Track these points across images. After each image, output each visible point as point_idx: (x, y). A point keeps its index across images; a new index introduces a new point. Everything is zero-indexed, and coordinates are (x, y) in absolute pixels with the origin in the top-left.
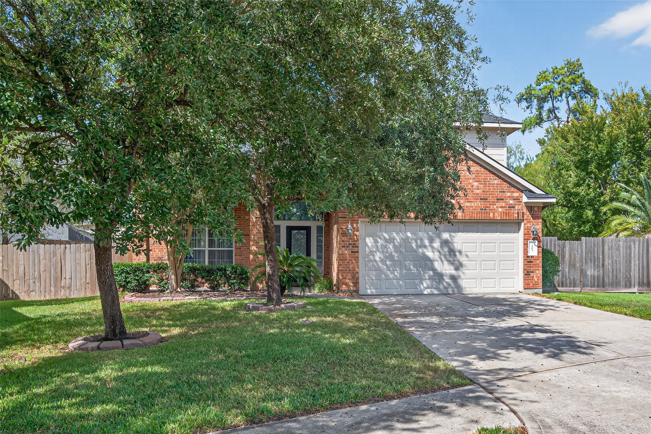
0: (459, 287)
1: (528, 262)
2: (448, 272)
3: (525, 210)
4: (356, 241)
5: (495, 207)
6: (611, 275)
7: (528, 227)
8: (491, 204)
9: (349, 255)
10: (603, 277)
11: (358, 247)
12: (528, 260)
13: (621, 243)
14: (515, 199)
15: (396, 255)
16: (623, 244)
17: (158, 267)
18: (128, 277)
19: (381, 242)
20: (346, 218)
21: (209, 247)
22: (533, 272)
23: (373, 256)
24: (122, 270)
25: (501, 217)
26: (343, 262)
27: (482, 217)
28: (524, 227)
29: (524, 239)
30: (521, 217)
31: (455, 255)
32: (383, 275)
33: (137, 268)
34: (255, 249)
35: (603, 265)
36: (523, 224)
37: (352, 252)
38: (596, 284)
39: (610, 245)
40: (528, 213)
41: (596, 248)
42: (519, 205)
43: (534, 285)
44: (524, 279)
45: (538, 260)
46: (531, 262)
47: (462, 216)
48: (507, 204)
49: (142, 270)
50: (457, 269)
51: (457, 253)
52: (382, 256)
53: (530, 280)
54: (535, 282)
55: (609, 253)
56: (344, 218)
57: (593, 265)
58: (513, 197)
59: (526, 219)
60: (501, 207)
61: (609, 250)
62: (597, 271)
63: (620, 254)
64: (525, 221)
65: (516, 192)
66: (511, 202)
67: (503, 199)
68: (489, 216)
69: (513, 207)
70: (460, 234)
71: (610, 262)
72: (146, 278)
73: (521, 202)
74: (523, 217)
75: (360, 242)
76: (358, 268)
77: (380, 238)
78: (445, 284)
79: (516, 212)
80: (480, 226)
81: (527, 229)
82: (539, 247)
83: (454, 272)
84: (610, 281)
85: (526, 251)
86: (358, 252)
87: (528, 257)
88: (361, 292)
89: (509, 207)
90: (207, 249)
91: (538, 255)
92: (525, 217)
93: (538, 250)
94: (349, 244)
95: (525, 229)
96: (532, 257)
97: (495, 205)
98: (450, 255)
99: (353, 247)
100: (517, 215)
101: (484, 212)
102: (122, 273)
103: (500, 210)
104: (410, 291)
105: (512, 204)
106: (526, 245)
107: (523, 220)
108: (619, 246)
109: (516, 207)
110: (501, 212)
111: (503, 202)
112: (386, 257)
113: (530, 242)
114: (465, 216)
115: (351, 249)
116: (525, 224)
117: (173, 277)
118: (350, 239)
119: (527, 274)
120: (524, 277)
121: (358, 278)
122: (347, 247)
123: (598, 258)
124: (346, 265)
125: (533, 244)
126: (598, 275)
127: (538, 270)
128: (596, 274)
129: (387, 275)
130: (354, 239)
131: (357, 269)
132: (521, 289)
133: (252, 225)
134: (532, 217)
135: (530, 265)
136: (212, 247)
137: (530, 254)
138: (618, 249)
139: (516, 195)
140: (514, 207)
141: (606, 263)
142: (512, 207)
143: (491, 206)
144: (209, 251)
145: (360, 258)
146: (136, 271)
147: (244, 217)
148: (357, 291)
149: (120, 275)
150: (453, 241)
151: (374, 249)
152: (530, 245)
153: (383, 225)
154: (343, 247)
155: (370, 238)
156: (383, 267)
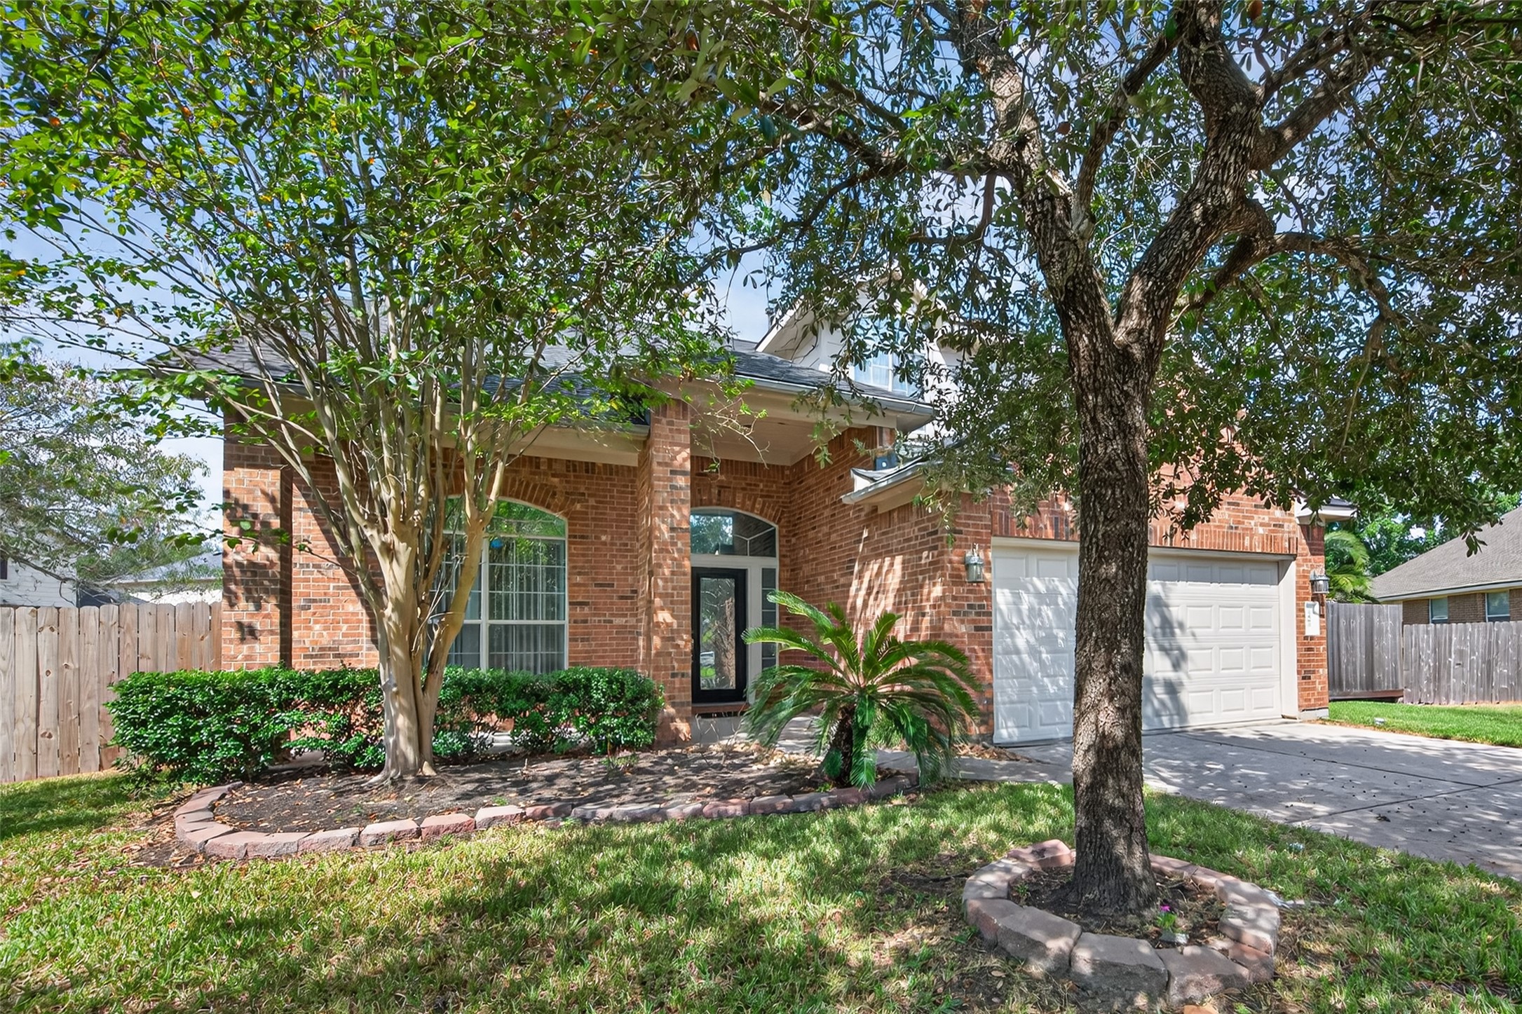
0: (1181, 712)
1: (1305, 650)
2: (1160, 676)
3: (1300, 534)
4: (986, 599)
5: (1252, 523)
7: (1303, 571)
8: (1245, 517)
9: (970, 636)
11: (989, 614)
12: (1306, 644)
15: (1061, 634)
17: (334, 686)
18: (198, 728)
19: (1027, 600)
20: (961, 532)
21: (491, 616)
22: (1314, 672)
23: (1012, 636)
24: (168, 700)
25: (1263, 548)
27: (1231, 546)
28: (1296, 571)
29: (1298, 599)
30: (1292, 550)
31: (1173, 634)
32: (1034, 689)
33: (239, 691)
34: (669, 619)
36: (1293, 564)
37: (977, 629)
40: (1304, 542)
42: (1290, 521)
43: (1315, 700)
44: (1300, 689)
45: (1320, 644)
46: (1310, 649)
48: (1272, 519)
49: (262, 701)
50: (1176, 666)
51: (1177, 631)
52: (1032, 640)
53: (1310, 689)
54: (1318, 693)
59: (1301, 555)
64: (1300, 559)
66: (1277, 514)
67: (1264, 507)
68: (1243, 545)
70: (1182, 585)
72: (278, 729)
73: (1293, 515)
74: (1297, 548)
75: (993, 600)
76: (991, 671)
77: (1028, 592)
78: (1156, 703)
79: (1286, 536)
80: (1216, 568)
81: (1301, 576)
82: (1321, 617)
83: (1171, 675)
85: (1300, 625)
86: (990, 629)
87: (1305, 638)
88: (996, 737)
89: (1275, 525)
90: (484, 621)
91: (1321, 634)
92: (1300, 549)
93: (1321, 623)
94: (970, 606)
95: (1298, 576)
96: (1311, 638)
97: (1253, 519)
98: (1164, 634)
99: (978, 614)
100: (1287, 545)
101: (1235, 535)
102: (168, 714)
105: (1279, 519)
106: (1300, 610)
107: (1295, 556)
109: (1286, 526)
110: (1262, 536)
111: (1265, 514)
112: (1040, 641)
113: (1307, 606)
115: (974, 621)
116: (1299, 565)
117: (402, 721)
118: (970, 591)
119: (1305, 676)
120: (1299, 684)
121: (990, 701)
122: (965, 614)
125: (1312, 610)
127: (1321, 667)
129: (1042, 688)
130: (981, 591)
131: (988, 676)
132: (1293, 711)
133: (661, 551)
134: (1310, 549)
135: (1309, 655)
136: (500, 618)
137: (1308, 631)
140: (1283, 526)
142: (1279, 525)
143: (1247, 522)
144: (492, 628)
145: (994, 646)
146: (232, 706)
147: (597, 538)
148: (990, 736)
149: (158, 720)
150: (1171, 602)
151: (1015, 621)
152: (1308, 611)
153: (1033, 559)
154: (955, 613)
155: (1006, 591)
156: (1033, 666)
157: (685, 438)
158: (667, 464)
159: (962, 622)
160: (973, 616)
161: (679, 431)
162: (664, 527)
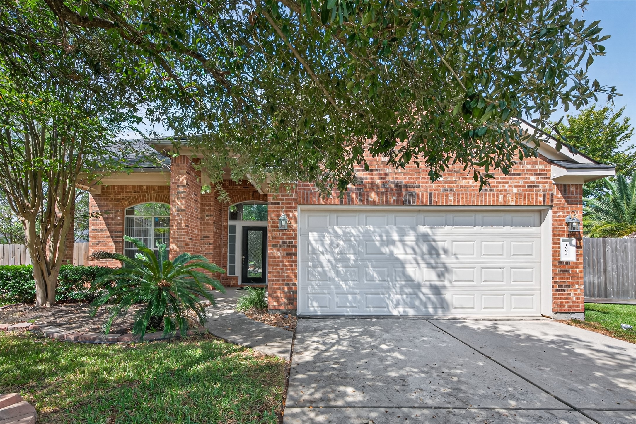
0: (444, 305)
1: (561, 271)
2: (428, 283)
3: (555, 190)
4: (294, 238)
5: (507, 186)
6: (615, 282)
7: (559, 216)
8: (500, 183)
9: (283, 258)
10: (606, 284)
11: (296, 246)
12: (561, 267)
13: (629, 244)
14: (540, 174)
15: (352, 257)
16: (631, 245)
19: (329, 238)
20: (278, 203)
22: (569, 287)
25: (517, 202)
26: (274, 269)
27: (486, 202)
28: (553, 217)
29: (554, 236)
30: (548, 202)
31: (439, 258)
32: (333, 287)
35: (605, 270)
36: (550, 213)
37: (287, 254)
38: (596, 293)
39: (614, 246)
40: (560, 196)
41: (595, 251)
42: (546, 182)
43: (570, 306)
44: (555, 298)
45: (577, 267)
46: (567, 271)
47: (454, 201)
48: (526, 182)
50: (441, 276)
51: (443, 256)
52: (332, 260)
53: (565, 299)
54: (573, 302)
55: (613, 257)
56: (275, 203)
57: (591, 270)
58: (536, 170)
59: (557, 205)
60: (516, 186)
61: (612, 252)
62: (598, 278)
63: (627, 257)
64: (556, 208)
65: (541, 163)
66: (533, 178)
67: (519, 174)
68: (497, 200)
69: (535, 186)
71: (615, 266)
73: (549, 178)
74: (552, 201)
75: (299, 238)
76: (296, 277)
77: (329, 234)
79: (541, 193)
81: (558, 220)
82: (577, 248)
83: (438, 283)
84: (616, 290)
85: (556, 254)
86: (295, 254)
87: (560, 263)
88: (299, 312)
89: (529, 186)
91: (578, 260)
92: (555, 201)
93: (577, 252)
94: (284, 242)
95: (554, 220)
96: (567, 263)
97: (507, 183)
98: (431, 258)
99: (289, 246)
100: (542, 199)
101: (490, 195)
103: (515, 190)
104: (372, 311)
105: (533, 182)
106: (556, 244)
107: (551, 206)
108: (626, 247)
109: (541, 186)
110: (517, 194)
111: (520, 179)
113: (563, 241)
114: (458, 201)
115: (285, 250)
116: (555, 213)
119: (559, 289)
120: (553, 294)
121: (295, 292)
122: (280, 246)
123: (598, 262)
124: (278, 272)
125: (568, 243)
126: (598, 283)
127: (578, 283)
128: (596, 281)
129: (338, 286)
130: (290, 234)
131: (294, 279)
132: (549, 313)
134: (567, 201)
135: (564, 275)
137: (564, 258)
138: (625, 251)
139: (540, 167)
140: (538, 186)
141: (609, 268)
142: (533, 186)
143: (501, 185)
145: (299, 263)
148: (294, 312)
150: (437, 239)
151: (321, 249)
152: (563, 245)
153: (334, 216)
154: (274, 246)
155: (315, 234)
156: (332, 274)
157: (183, 171)
158: (176, 183)
159: (279, 250)
160: (285, 247)
161: (181, 169)
162: (174, 209)
